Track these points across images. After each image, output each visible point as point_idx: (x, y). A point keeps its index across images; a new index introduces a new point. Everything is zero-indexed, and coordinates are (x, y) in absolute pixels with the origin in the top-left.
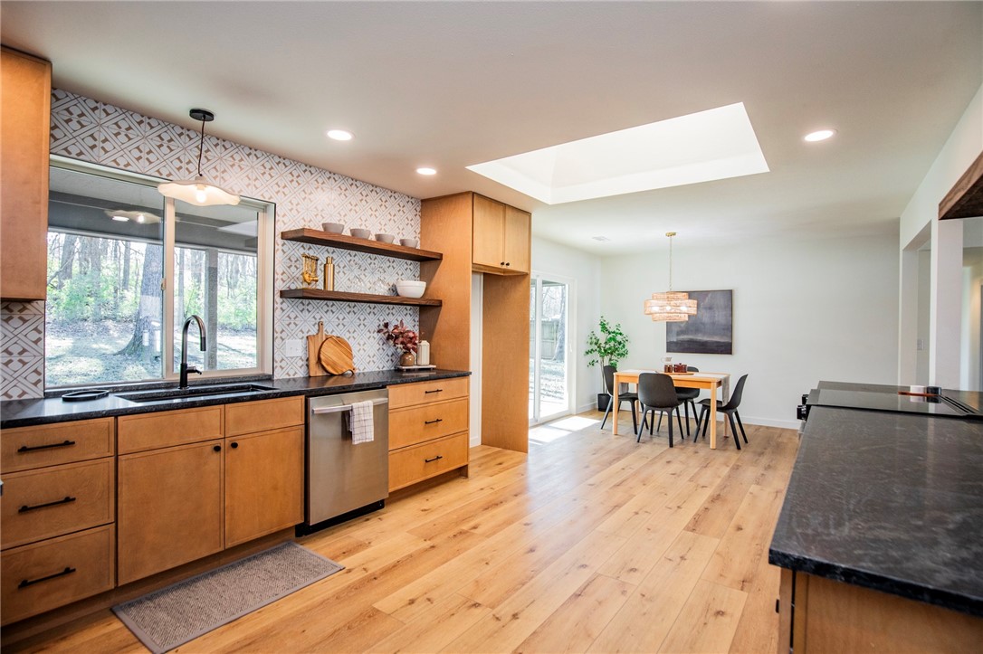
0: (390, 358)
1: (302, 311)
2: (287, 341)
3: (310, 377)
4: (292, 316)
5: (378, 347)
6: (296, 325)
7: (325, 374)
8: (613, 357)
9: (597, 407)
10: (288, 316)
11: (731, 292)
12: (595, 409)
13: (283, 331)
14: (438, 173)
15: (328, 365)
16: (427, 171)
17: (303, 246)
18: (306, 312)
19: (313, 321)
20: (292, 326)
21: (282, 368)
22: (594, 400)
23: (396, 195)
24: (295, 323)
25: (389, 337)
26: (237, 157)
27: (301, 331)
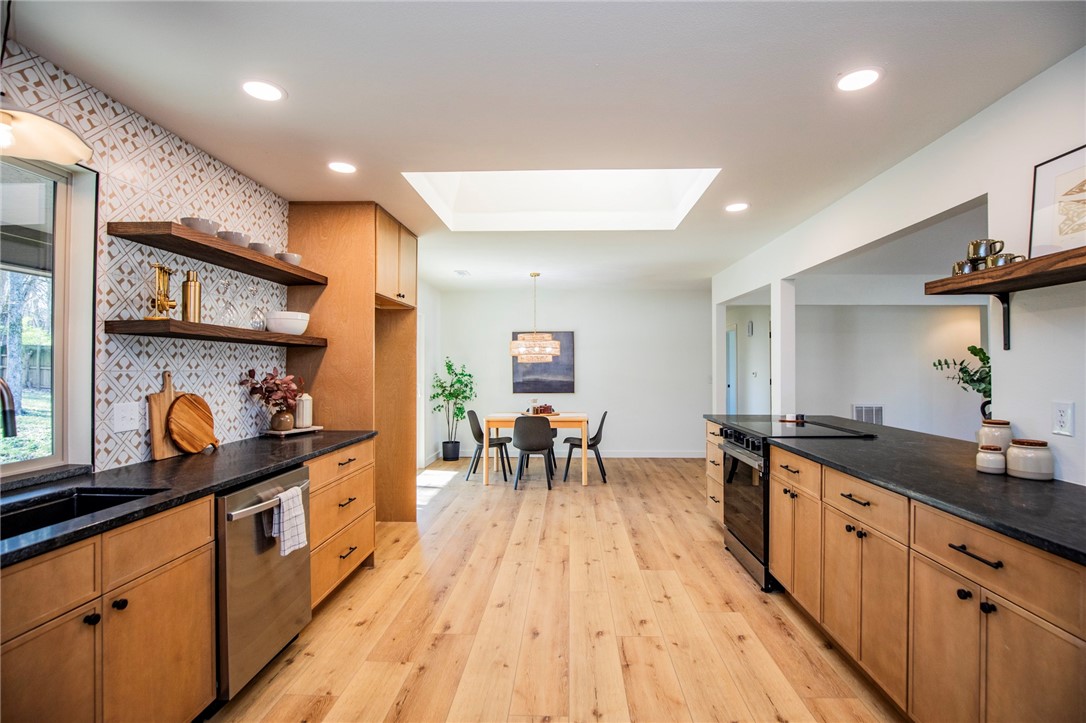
0: (254, 421)
1: (138, 355)
2: (114, 405)
3: (153, 461)
4: (124, 363)
5: (239, 405)
6: (130, 378)
7: (176, 454)
8: (459, 401)
9: (441, 455)
10: (118, 364)
11: (573, 333)
12: (438, 459)
13: (109, 389)
14: (358, 170)
15: (183, 439)
16: (342, 167)
17: (140, 250)
18: (144, 357)
19: (155, 371)
20: (124, 380)
21: (108, 451)
22: (436, 449)
23: (262, 190)
24: (127, 375)
25: (254, 391)
26: (33, 77)
27: (138, 387)
